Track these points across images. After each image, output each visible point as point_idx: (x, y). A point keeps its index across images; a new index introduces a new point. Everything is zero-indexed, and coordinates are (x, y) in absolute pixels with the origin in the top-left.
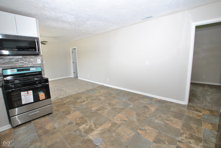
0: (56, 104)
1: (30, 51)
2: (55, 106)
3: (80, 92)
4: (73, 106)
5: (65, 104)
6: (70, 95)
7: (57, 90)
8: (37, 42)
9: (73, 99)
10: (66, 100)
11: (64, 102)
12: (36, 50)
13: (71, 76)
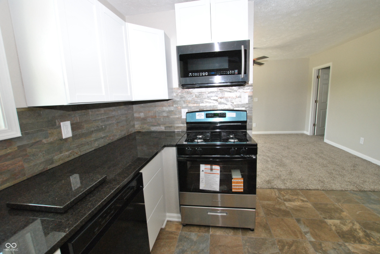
0: (265, 202)
1: (229, 74)
2: (263, 206)
3: (334, 187)
4: (313, 240)
5: (286, 213)
6: (301, 187)
7: (273, 162)
8: (245, 51)
9: (309, 205)
10: (290, 200)
11: (287, 204)
12: (240, 73)
13: (305, 132)
